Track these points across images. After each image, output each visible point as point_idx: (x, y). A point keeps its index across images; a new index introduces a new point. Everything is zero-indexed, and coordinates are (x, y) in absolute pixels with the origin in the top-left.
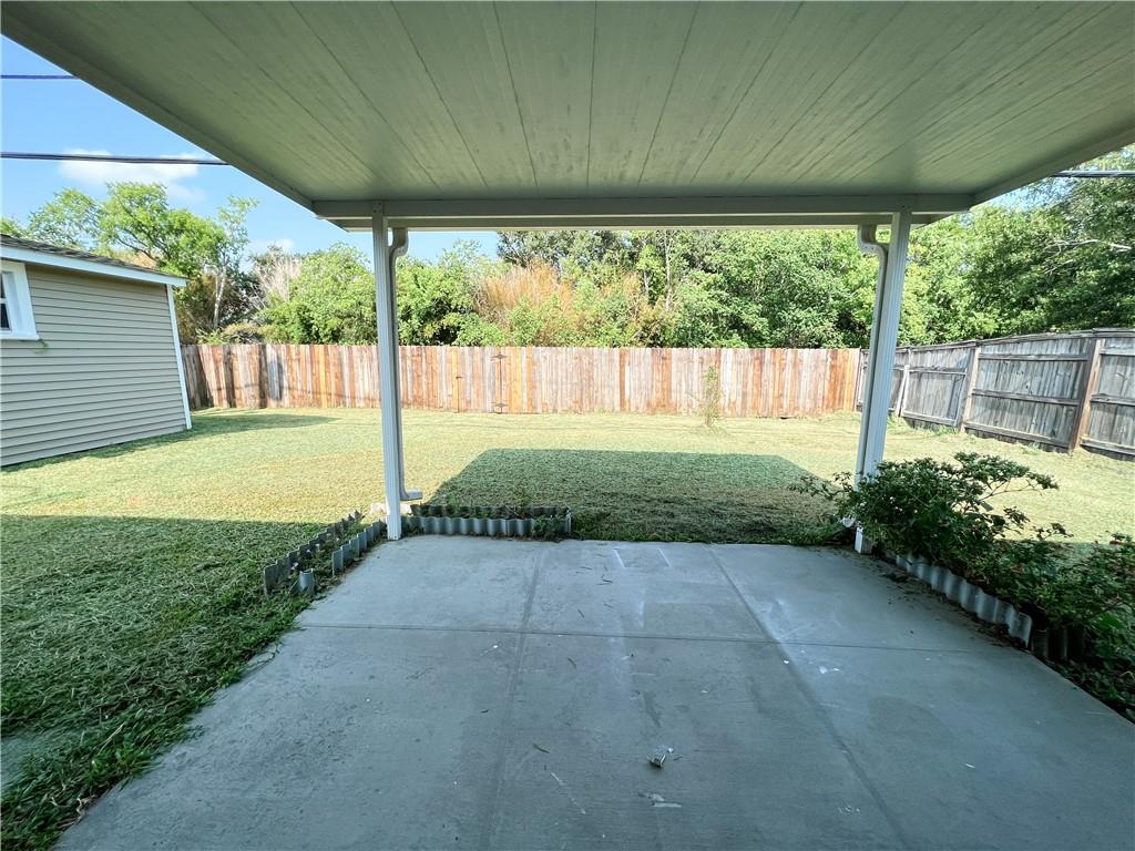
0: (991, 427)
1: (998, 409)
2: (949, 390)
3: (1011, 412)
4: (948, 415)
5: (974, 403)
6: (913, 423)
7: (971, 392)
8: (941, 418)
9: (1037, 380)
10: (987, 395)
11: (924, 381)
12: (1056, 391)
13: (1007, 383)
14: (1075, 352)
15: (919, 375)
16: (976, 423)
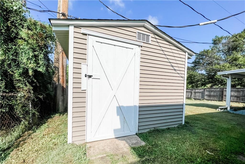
0: (209, 99)
1: (210, 97)
2: (201, 95)
3: (212, 97)
4: (202, 98)
5: (206, 96)
6: (195, 99)
7: (205, 95)
8: (200, 98)
9: (215, 93)
10: (208, 95)
11: (196, 94)
12: (219, 94)
13: (211, 93)
14: (221, 90)
15: (195, 93)
16: (207, 99)
